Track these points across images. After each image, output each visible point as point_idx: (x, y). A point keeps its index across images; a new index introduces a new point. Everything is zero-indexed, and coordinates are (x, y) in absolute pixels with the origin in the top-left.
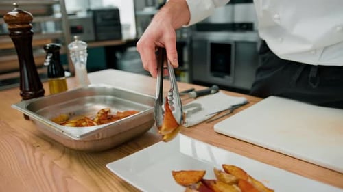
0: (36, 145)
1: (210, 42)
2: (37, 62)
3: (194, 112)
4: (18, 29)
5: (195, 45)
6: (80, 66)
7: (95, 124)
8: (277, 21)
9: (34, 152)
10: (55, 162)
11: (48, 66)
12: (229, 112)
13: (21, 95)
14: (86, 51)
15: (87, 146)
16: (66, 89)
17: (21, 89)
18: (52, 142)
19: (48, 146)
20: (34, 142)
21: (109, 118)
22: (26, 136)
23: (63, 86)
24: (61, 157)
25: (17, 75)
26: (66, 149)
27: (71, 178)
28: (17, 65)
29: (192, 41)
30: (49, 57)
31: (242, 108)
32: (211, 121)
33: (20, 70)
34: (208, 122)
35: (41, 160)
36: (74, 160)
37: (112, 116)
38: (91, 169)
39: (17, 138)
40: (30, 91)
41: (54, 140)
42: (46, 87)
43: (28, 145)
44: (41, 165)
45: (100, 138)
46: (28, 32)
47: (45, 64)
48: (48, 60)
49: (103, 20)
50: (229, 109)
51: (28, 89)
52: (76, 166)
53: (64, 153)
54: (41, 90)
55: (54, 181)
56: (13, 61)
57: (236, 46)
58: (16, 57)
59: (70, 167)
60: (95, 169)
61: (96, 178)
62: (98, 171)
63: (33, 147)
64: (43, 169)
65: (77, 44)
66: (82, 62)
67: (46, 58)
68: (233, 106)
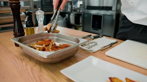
0: (22, 59)
1: (92, 14)
2: (22, 19)
3: (94, 45)
4: (14, 3)
5: (86, 15)
6: (41, 22)
7: (50, 50)
8: (131, 4)
9: (22, 63)
10: (33, 68)
11: (26, 21)
12: (110, 46)
13: (14, 35)
14: (43, 15)
15: (49, 61)
16: (34, 33)
17: (14, 32)
18: (30, 57)
19: (28, 60)
20: (21, 57)
21: (56, 47)
22: (17, 54)
23: (33, 31)
24: (35, 65)
25: (12, 25)
26: (37, 61)
27: (42, 76)
28: (12, 20)
29: (84, 14)
30: (27, 17)
31: (115, 44)
32: (102, 50)
33: (14, 23)
34: (101, 51)
35: (26, 66)
36: (42, 67)
37: (57, 46)
38: (51, 72)
39: (13, 55)
40: (18, 33)
41: (31, 57)
42: (25, 31)
43: (19, 59)
44: (27, 69)
45: (55, 57)
46: (19, 5)
47: (25, 20)
48: (26, 19)
49: (45, 2)
50: (110, 45)
51: (17, 32)
52: (44, 70)
53: (36, 63)
54: (24, 33)
55: (34, 78)
56: (11, 19)
57: (104, 17)
58: (12, 17)
59: (41, 71)
60: (53, 72)
61: (55, 77)
62: (55, 73)
63: (21, 60)
64: (28, 71)
65: (40, 12)
66: (41, 21)
67: (26, 18)
68: (111, 43)
